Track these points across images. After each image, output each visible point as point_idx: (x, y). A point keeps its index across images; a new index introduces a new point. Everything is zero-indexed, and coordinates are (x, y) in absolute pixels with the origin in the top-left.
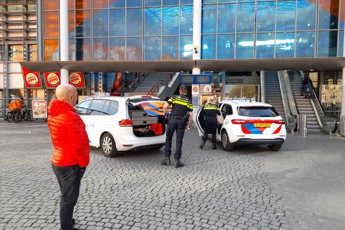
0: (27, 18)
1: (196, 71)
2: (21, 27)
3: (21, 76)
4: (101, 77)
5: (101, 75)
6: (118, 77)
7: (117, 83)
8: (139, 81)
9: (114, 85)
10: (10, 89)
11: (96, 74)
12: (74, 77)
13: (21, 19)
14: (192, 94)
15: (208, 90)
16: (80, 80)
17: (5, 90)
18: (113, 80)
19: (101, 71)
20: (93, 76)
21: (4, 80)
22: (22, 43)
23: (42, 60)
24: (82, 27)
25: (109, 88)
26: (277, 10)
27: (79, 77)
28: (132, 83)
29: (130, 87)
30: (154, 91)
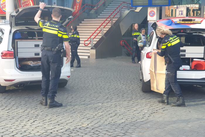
4: (55, 1)
8: (104, 4)
12: (25, 2)
14: (148, 19)
18: (71, 4)
27: (31, 1)
28: (95, 8)
29: (93, 13)
30: (114, 17)
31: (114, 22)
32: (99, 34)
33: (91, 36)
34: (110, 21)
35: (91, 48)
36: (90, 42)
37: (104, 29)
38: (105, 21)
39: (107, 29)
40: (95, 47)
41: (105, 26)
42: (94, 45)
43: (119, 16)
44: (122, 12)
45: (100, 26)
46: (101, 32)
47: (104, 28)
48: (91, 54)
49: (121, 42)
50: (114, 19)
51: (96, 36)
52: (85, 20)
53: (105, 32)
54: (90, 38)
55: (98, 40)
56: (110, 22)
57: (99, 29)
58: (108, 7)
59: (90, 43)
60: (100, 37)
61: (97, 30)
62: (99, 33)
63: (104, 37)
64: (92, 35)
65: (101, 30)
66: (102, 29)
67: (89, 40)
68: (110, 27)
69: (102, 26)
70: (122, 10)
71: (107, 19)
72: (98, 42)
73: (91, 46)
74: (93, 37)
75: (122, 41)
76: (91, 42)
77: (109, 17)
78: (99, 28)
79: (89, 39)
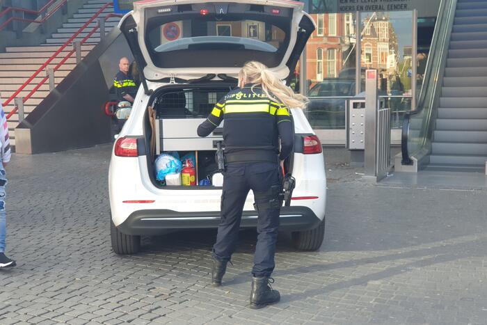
8: (63, 9)
28: (39, 19)
29: (31, 31)
30: (84, 42)
31: (84, 54)
32: (43, 86)
33: (17, 92)
34: (72, 52)
35: (17, 124)
36: (14, 107)
37: (57, 74)
38: (57, 52)
39: (66, 74)
40: (31, 121)
41: (59, 65)
42: (26, 116)
43: (99, 40)
44: (107, 29)
45: (45, 66)
46: (47, 81)
47: (55, 70)
48: (19, 142)
49: (106, 108)
50: (83, 48)
51: (33, 92)
52: (8, 49)
53: (59, 81)
54: (14, 97)
55: (39, 102)
56: (74, 54)
57: (43, 74)
58: (75, 16)
59: (14, 112)
60: (45, 94)
61: (34, 76)
62: (43, 83)
63: (57, 92)
64: (21, 90)
65: (48, 77)
66: (50, 73)
67: (12, 102)
68: (73, 67)
69: (48, 67)
70: (106, 24)
71: (63, 47)
72: (40, 109)
73: (18, 119)
74: (23, 94)
75: (109, 103)
76: (17, 108)
77: (69, 42)
78: (41, 70)
79: (10, 99)
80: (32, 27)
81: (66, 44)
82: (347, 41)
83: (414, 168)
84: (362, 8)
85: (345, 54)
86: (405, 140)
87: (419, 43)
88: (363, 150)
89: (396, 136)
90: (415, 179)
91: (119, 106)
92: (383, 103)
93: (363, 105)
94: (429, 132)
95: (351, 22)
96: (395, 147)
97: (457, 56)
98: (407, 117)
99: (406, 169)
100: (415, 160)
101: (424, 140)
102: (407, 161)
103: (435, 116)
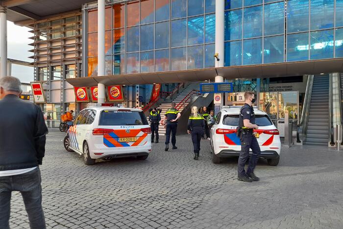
0: (79, 41)
1: (219, 79)
2: (74, 49)
3: (73, 91)
4: (138, 89)
5: (138, 87)
6: (156, 89)
7: (155, 95)
8: (178, 92)
9: (152, 96)
10: (66, 103)
11: (134, 87)
12: (113, 91)
13: (74, 42)
14: (214, 103)
15: (241, 99)
16: (119, 93)
17: (62, 104)
18: (151, 92)
19: (137, 84)
20: (131, 88)
21: (61, 95)
22: (74, 62)
23: (86, 76)
24: (120, 45)
25: (147, 100)
26: (336, 7)
27: (118, 90)
28: (170, 95)
29: (168, 99)
30: (186, 102)
31: (186, 105)
38: (178, 105)
43: (190, 101)
44: (192, 98)
52: (162, 104)
56: (183, 106)
68: (183, 109)
80: (168, 97)
81: (181, 102)
82: (266, 101)
83: (301, 144)
84: (276, 90)
85: (266, 105)
86: (298, 134)
87: (300, 102)
88: (284, 137)
89: (294, 133)
90: (302, 148)
91: (209, 123)
92: (290, 122)
93: (283, 122)
94: (305, 132)
95: (268, 94)
96: (295, 137)
97: (313, 105)
98: (299, 126)
99: (298, 144)
100: (302, 141)
101: (304, 135)
102: (299, 141)
103: (307, 125)
